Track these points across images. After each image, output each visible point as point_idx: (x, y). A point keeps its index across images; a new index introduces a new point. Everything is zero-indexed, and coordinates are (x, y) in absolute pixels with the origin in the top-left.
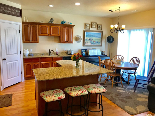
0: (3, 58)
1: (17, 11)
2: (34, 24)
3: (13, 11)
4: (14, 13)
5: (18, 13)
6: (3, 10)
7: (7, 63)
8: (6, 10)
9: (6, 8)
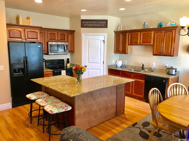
0: (85, 65)
1: (102, 23)
2: (124, 33)
3: (97, 24)
4: (98, 25)
5: (103, 24)
6: (87, 25)
7: (89, 70)
8: (90, 24)
9: (90, 22)
